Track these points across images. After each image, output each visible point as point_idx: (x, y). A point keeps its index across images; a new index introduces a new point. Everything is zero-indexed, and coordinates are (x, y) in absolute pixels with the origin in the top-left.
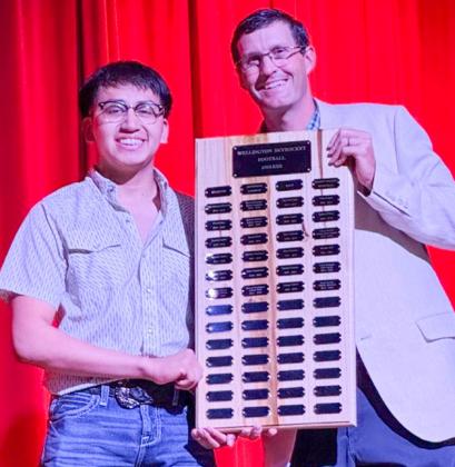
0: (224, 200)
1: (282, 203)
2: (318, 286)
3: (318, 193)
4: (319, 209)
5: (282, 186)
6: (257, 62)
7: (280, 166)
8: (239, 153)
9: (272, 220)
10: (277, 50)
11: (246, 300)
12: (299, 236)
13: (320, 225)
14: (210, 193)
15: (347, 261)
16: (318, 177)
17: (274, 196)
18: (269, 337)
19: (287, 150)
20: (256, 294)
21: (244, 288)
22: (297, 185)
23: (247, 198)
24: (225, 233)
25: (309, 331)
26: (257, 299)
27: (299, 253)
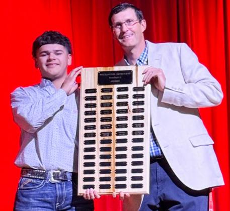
0: (93, 95)
1: (119, 97)
2: (134, 133)
3: (135, 93)
4: (136, 100)
5: (119, 90)
6: (120, 26)
7: (119, 81)
8: (101, 75)
9: (115, 104)
10: (129, 21)
11: (102, 138)
12: (126, 111)
13: (136, 107)
14: (87, 91)
15: (147, 123)
16: (135, 86)
17: (116, 93)
18: (112, 155)
19: (122, 74)
20: (106, 136)
21: (101, 133)
22: (126, 89)
23: (103, 94)
24: (93, 109)
25: (129, 153)
26: (107, 138)
27: (126, 118)
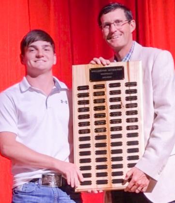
0: (86, 91)
1: (112, 93)
2: (128, 128)
3: (128, 88)
4: (128, 95)
5: (111, 86)
6: (108, 27)
7: (111, 77)
8: (92, 71)
9: (107, 100)
10: (118, 21)
11: (96, 134)
12: (119, 107)
13: (129, 102)
14: (80, 88)
15: (141, 117)
16: (128, 82)
17: (108, 89)
18: (107, 150)
19: (113, 70)
20: (101, 132)
21: (96, 129)
22: (118, 85)
23: (96, 90)
24: (87, 106)
25: (125, 147)
26: (101, 134)
27: (120, 114)
